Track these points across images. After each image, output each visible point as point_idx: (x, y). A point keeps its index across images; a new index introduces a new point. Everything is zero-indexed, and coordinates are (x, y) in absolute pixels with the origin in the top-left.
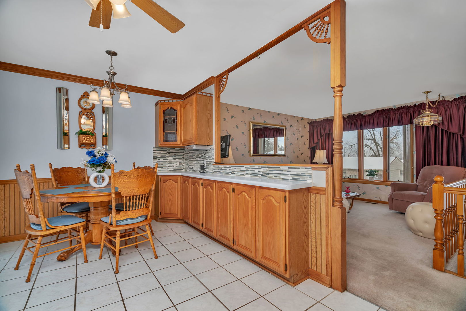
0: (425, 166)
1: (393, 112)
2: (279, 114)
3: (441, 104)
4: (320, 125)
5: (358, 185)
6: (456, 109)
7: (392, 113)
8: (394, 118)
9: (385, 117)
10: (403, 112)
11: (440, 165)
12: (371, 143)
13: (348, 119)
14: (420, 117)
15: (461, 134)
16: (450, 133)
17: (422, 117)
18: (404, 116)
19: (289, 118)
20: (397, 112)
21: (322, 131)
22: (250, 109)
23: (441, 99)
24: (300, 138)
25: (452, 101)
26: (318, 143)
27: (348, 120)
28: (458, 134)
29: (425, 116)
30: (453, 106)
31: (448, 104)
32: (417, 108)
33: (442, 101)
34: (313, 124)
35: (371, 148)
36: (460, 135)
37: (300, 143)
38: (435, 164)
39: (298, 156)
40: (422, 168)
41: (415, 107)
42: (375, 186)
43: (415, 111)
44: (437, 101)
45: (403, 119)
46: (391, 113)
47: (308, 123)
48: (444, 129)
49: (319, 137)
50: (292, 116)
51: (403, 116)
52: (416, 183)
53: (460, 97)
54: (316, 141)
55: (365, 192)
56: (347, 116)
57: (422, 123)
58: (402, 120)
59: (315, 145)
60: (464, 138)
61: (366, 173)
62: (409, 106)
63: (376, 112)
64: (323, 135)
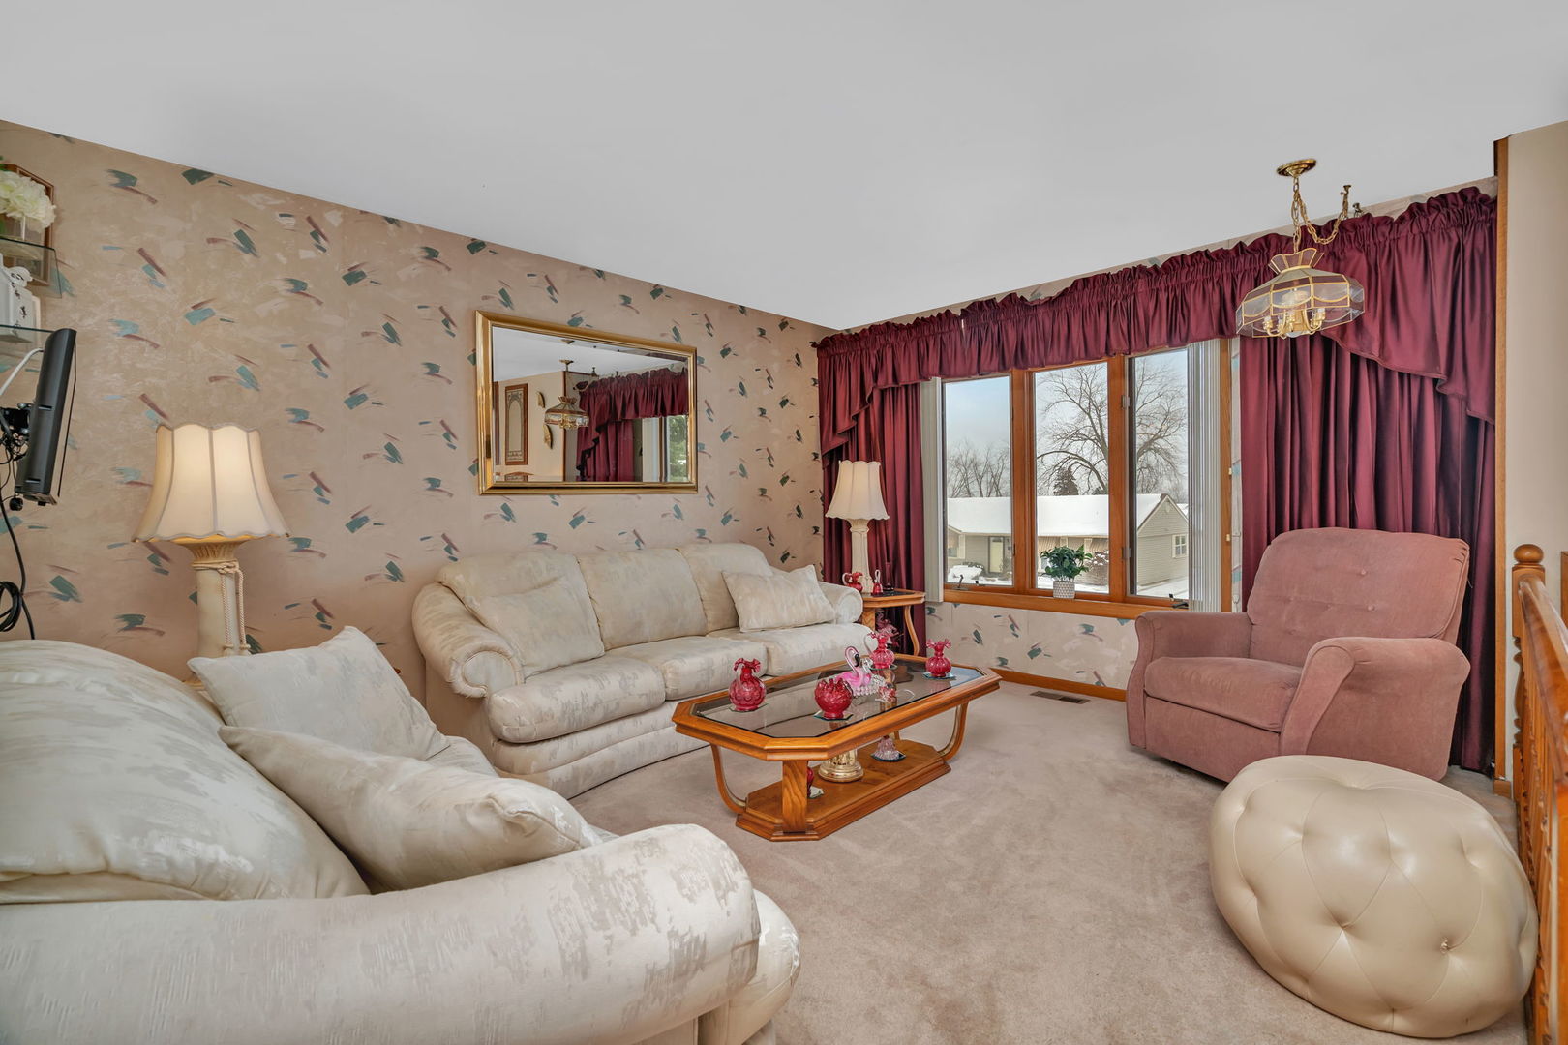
0: (1279, 530)
1: (1149, 283)
2: (661, 290)
3: (1352, 235)
4: (859, 353)
5: (1010, 617)
6: (1418, 261)
7: (1142, 286)
8: (1151, 313)
9: (1115, 306)
10: (1188, 285)
11: (1346, 527)
12: (1093, 453)
13: (967, 323)
14: (1267, 290)
15: (1441, 375)
16: (1388, 372)
17: (1277, 287)
18: (1194, 298)
19: (715, 316)
20: (1162, 284)
21: (869, 378)
22: (476, 246)
23: (1351, 214)
24: (773, 409)
25: (1402, 218)
26: (851, 432)
27: (968, 328)
28: (1422, 379)
29: (1290, 284)
30: (1402, 244)
31: (1384, 236)
32: (1247, 261)
33: (1353, 223)
34: (833, 347)
35: (1092, 468)
36: (1435, 381)
37: (776, 431)
38: (1323, 523)
39: (763, 491)
40: (1269, 543)
41: (1237, 254)
42: (1074, 622)
43: (1240, 276)
44: (1333, 221)
45: (1188, 311)
46: (1140, 290)
47: (814, 345)
48: (1362, 354)
49: (857, 408)
50: (732, 306)
51: (1190, 298)
52: (1244, 609)
53: (1437, 199)
54: (844, 424)
55: (1040, 647)
56: (962, 310)
57: (1275, 322)
58: (1186, 319)
59: (840, 441)
60: (1453, 395)
61: (1042, 564)
62: (1216, 253)
63: (1080, 287)
64: (872, 395)
